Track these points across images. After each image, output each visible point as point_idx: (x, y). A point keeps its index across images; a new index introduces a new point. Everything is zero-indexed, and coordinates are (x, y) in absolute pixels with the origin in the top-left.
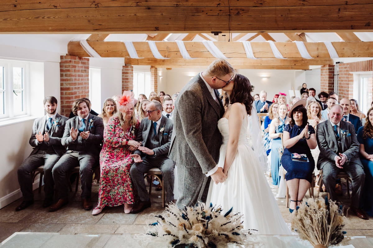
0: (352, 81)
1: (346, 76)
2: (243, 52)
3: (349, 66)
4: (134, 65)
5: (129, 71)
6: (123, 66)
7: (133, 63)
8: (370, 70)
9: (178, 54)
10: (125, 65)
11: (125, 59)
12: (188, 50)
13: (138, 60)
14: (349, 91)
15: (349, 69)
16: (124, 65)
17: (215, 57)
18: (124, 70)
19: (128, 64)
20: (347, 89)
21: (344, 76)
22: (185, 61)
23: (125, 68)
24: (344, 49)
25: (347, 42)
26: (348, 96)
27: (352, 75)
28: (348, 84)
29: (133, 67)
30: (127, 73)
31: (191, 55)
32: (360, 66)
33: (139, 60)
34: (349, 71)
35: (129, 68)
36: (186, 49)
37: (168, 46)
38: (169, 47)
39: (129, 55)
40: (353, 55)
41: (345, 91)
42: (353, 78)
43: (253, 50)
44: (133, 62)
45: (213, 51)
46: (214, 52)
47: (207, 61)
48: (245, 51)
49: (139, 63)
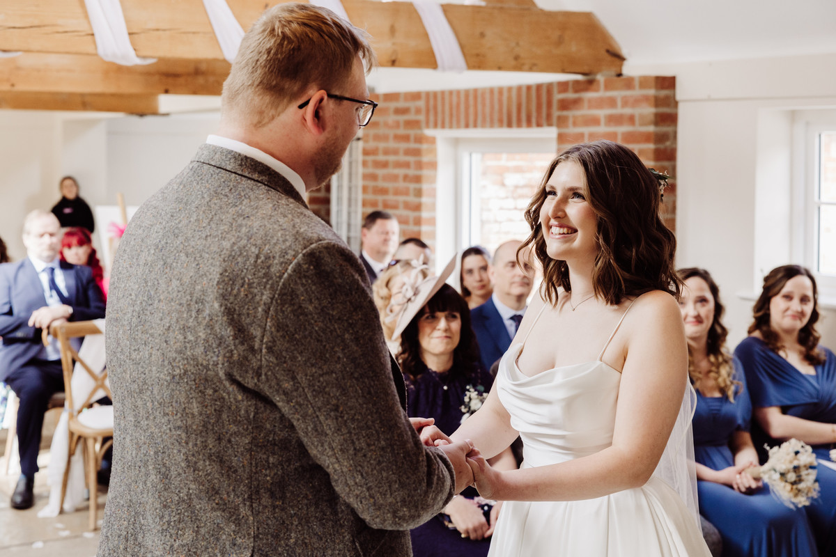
0: (433, 165)
1: (403, 146)
3: (421, 103)
8: (544, 121)
14: (423, 208)
15: (422, 117)
20: (411, 199)
21: (392, 144)
24: (482, 35)
25: (494, 8)
26: (415, 229)
27: (432, 141)
28: (418, 179)
32: (484, 105)
34: (423, 124)
40: (513, 63)
41: (401, 205)
42: (435, 155)
43: (128, 21)
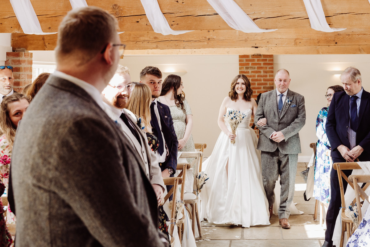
2: (302, 14)
4: (34, 49)
5: (23, 66)
6: (8, 54)
7: (31, 44)
9: (143, 22)
10: (14, 50)
11: (13, 35)
12: (165, 11)
13: (43, 38)
16: (10, 50)
17: (232, 27)
18: (10, 61)
19: (19, 48)
22: (155, 38)
23: (11, 58)
29: (32, 54)
30: (18, 70)
31: (173, 23)
33: (45, 38)
35: (22, 58)
36: (161, 10)
37: (116, 3)
38: (119, 5)
39: (19, 26)
43: (325, 11)
44: (31, 42)
45: (226, 13)
46: (229, 16)
47: (208, 37)
48: (306, 13)
49: (47, 44)
